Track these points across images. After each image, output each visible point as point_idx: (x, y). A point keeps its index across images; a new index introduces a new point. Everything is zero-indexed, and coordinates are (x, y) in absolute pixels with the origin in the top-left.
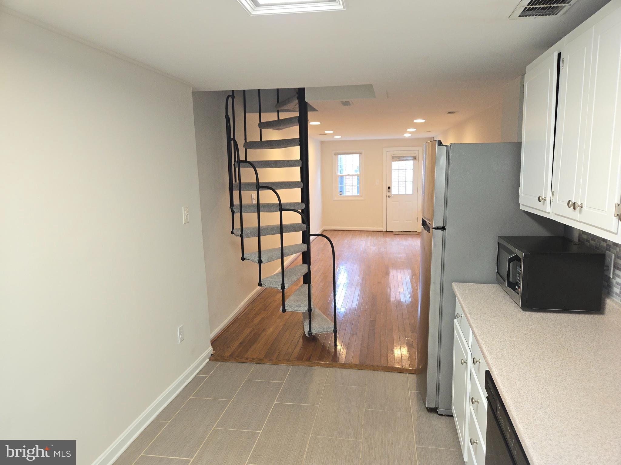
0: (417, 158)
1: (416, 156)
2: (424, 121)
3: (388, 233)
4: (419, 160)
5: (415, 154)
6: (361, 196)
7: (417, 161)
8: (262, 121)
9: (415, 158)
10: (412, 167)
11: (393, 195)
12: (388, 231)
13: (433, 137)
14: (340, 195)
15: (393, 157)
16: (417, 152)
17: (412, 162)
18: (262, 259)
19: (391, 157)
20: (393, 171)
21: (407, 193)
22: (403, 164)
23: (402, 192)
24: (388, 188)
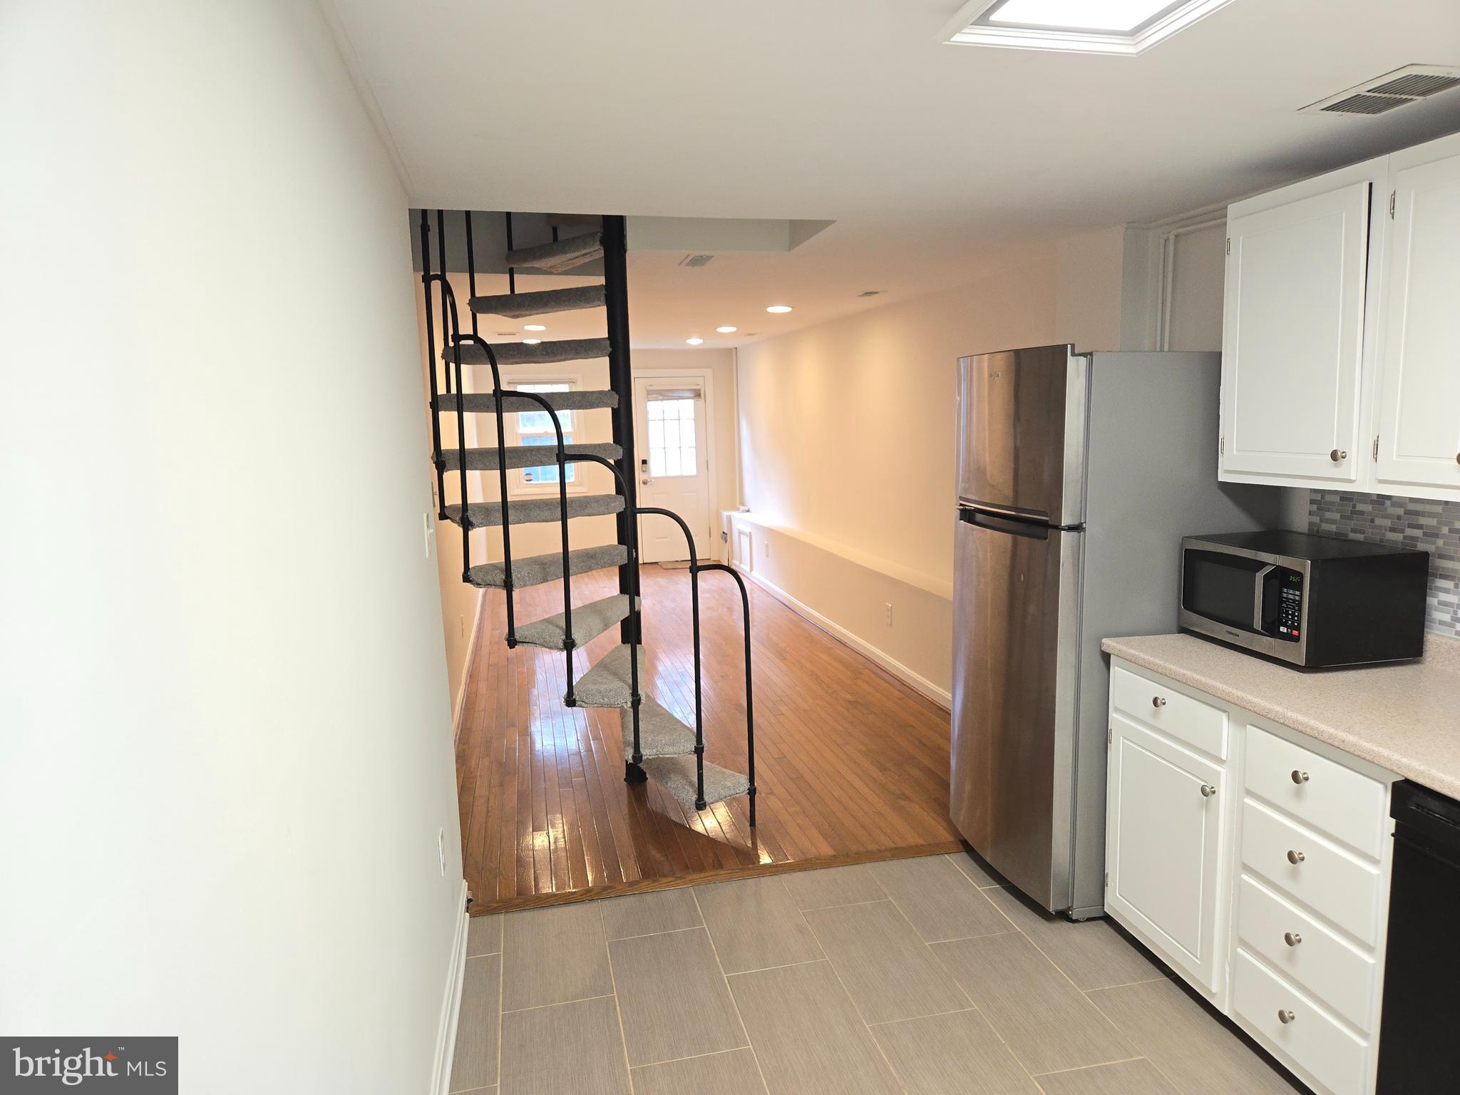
0: (702, 396)
1: (700, 390)
2: (788, 309)
3: (646, 566)
4: (707, 396)
5: (698, 385)
6: (581, 484)
7: (703, 399)
8: (477, 295)
9: (697, 394)
10: (692, 416)
11: (654, 478)
12: (646, 563)
13: (736, 348)
14: (527, 482)
15: (649, 393)
16: (700, 381)
17: (691, 402)
18: (573, 637)
19: (646, 392)
20: (651, 423)
21: (685, 474)
22: (671, 406)
23: (673, 472)
24: (641, 462)
